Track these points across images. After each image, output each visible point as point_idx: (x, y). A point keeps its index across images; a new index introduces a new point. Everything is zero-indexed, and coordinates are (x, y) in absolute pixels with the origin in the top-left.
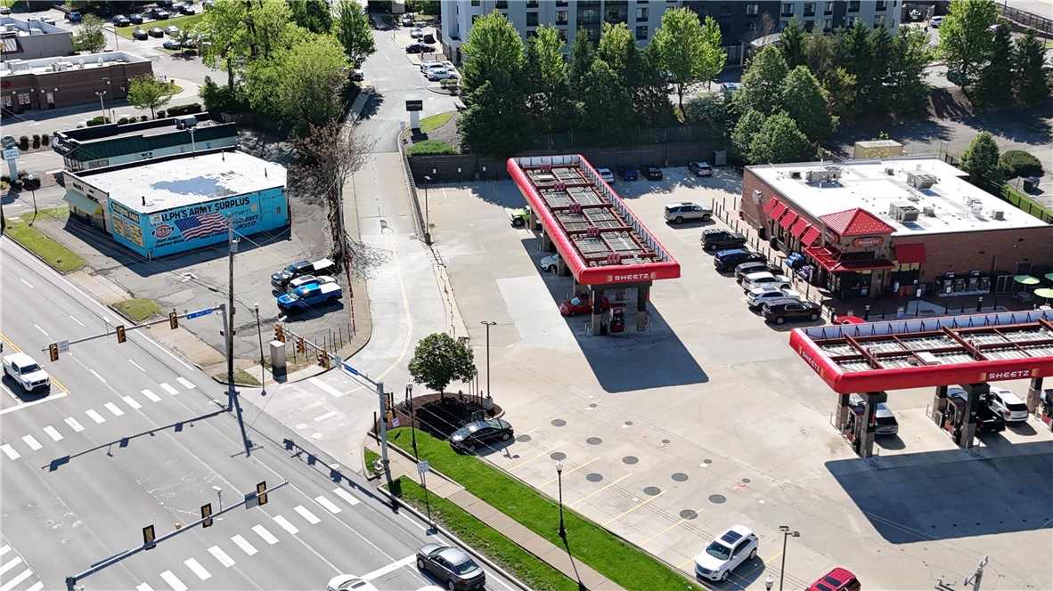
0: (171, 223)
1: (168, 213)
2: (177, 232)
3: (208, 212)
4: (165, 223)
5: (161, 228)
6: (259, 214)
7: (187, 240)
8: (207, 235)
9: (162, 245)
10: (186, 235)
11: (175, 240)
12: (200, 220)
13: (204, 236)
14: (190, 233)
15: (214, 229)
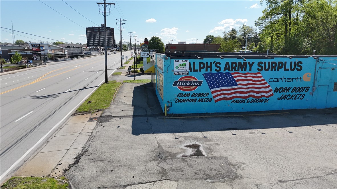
0: (199, 76)
1: (197, 62)
2: (204, 88)
3: (248, 70)
4: (192, 74)
5: (186, 79)
6: (311, 85)
7: (216, 101)
8: (242, 99)
9: (184, 101)
10: (215, 94)
11: (200, 98)
12: (235, 79)
13: (237, 100)
14: (221, 92)
15: (251, 94)
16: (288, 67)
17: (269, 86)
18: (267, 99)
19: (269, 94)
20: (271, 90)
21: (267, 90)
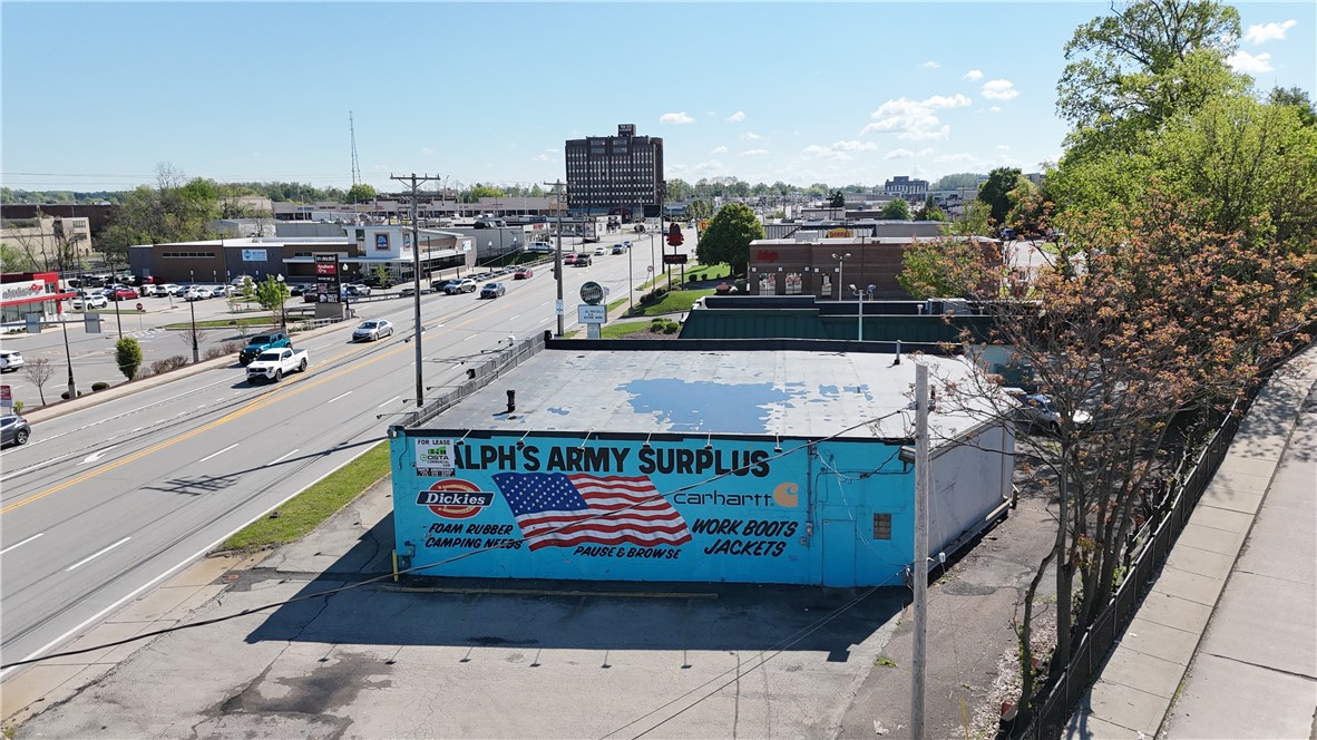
0: (484, 480)
1: (476, 444)
2: (498, 511)
3: (613, 470)
4: (464, 475)
5: (449, 488)
7: (533, 548)
8: (603, 546)
9: (447, 542)
10: (529, 529)
11: (489, 536)
12: (581, 491)
13: (589, 548)
14: (545, 525)
15: (628, 532)
16: (727, 463)
17: (675, 515)
18: (675, 548)
19: (679, 536)
20: (683, 526)
21: (672, 524)
